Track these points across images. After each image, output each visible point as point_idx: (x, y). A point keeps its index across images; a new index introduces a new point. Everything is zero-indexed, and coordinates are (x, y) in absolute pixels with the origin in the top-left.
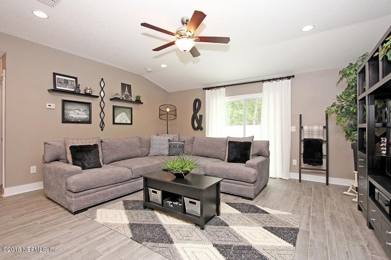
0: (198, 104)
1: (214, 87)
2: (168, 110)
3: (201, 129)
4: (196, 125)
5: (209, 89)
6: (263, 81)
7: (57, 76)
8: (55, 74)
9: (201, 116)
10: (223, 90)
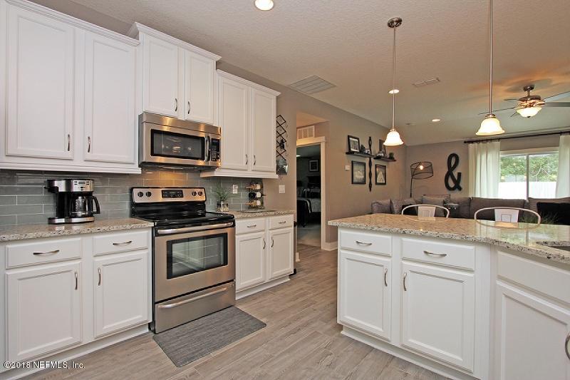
0: (453, 161)
1: (482, 141)
2: (421, 167)
3: (460, 189)
4: (451, 184)
5: (472, 142)
6: (561, 133)
7: (351, 139)
8: (349, 137)
9: (459, 175)
10: (497, 143)
